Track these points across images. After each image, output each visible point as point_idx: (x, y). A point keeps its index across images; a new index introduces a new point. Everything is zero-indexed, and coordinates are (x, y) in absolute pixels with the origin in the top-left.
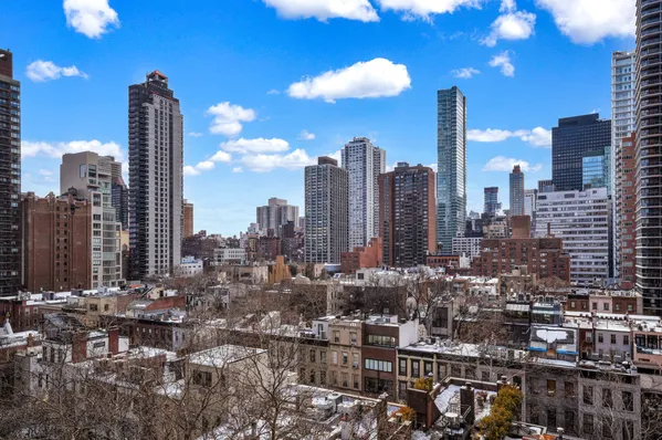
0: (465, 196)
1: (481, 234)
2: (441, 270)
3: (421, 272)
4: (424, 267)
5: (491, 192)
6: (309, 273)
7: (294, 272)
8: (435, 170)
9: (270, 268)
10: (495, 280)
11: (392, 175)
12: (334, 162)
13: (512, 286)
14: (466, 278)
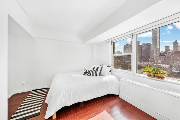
0: (159, 48)
1: (164, 56)
2: (153, 63)
3: (148, 63)
4: (149, 62)
5: (167, 47)
6: (124, 63)
7: (122, 62)
8: (152, 44)
9: (118, 62)
10: (169, 65)
11: (141, 46)
12: (129, 44)
13: (174, 67)
14: (160, 64)
